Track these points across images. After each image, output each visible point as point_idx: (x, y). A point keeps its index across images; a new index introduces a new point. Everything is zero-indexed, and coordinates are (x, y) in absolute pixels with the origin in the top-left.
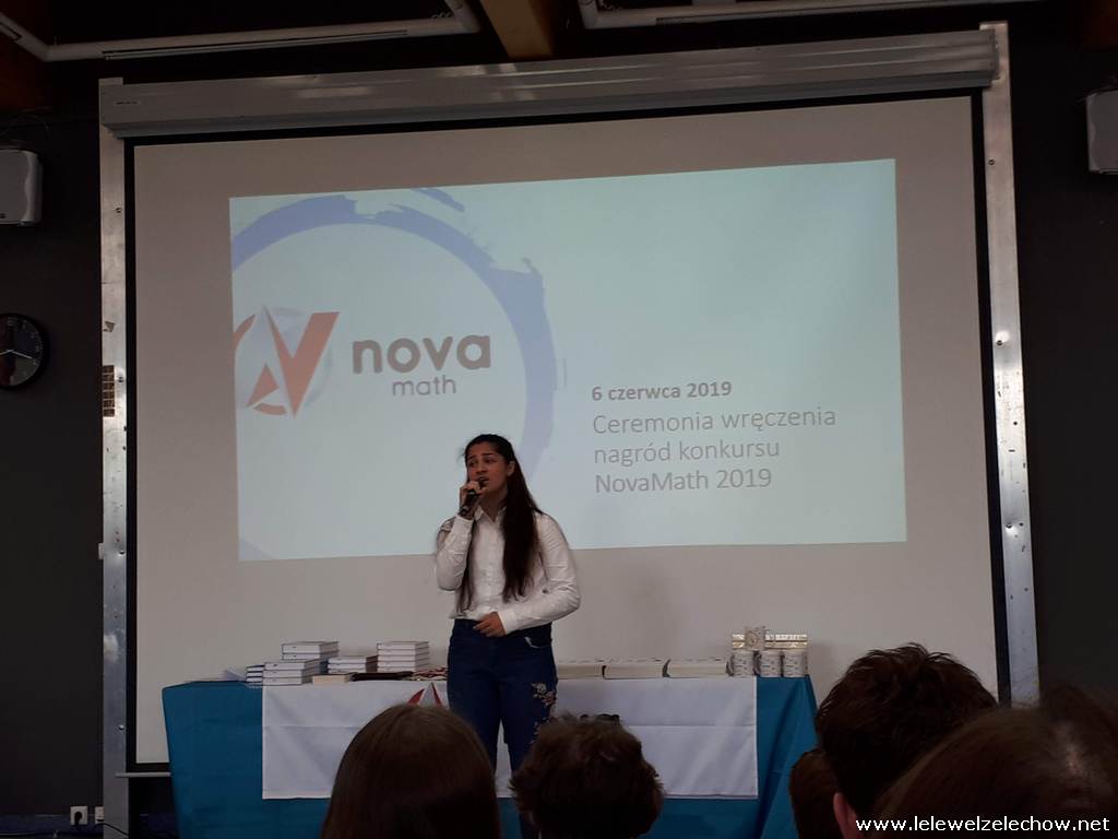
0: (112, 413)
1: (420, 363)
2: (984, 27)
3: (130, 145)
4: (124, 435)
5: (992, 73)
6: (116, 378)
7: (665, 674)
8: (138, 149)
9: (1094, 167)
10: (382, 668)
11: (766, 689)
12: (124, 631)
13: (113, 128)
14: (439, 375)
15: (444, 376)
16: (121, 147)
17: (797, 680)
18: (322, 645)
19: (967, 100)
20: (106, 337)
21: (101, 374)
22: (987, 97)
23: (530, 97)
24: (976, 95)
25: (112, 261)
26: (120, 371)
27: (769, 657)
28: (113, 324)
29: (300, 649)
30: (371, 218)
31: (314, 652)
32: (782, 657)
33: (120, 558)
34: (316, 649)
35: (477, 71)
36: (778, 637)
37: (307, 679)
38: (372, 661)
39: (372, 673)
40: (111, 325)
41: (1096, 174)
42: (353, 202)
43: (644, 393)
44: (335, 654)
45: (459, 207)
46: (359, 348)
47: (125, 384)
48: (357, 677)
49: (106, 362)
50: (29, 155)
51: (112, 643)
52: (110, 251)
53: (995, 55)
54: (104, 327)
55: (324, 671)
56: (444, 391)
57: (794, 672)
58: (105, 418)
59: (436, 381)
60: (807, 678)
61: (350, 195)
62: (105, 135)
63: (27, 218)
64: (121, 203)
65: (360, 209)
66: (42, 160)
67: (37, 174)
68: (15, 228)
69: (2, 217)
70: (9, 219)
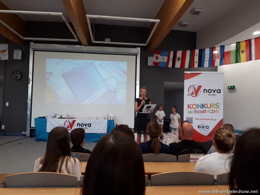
0: (30, 84)
2: (138, 48)
3: (34, 51)
4: (31, 87)
5: (138, 53)
7: (97, 119)
8: (35, 52)
9: (148, 65)
10: (62, 117)
11: (108, 121)
12: (30, 111)
13: (32, 49)
16: (33, 51)
17: (112, 120)
18: (55, 114)
19: (135, 56)
20: (30, 75)
21: (28, 79)
22: (137, 56)
23: (85, 50)
24: (136, 56)
26: (31, 79)
27: (109, 118)
29: (52, 114)
31: (54, 115)
32: (110, 118)
33: (30, 102)
34: (54, 114)
35: (79, 46)
36: (110, 115)
37: (53, 118)
38: (61, 116)
39: (61, 118)
40: (30, 73)
41: (148, 66)
44: (57, 115)
48: (59, 118)
49: (29, 78)
50: (20, 51)
51: (28, 112)
53: (139, 51)
55: (55, 117)
57: (112, 119)
58: (29, 85)
60: (113, 120)
62: (31, 49)
63: (20, 59)
64: (32, 58)
66: (22, 52)
67: (21, 53)
68: (18, 60)
69: (16, 58)
70: (17, 59)
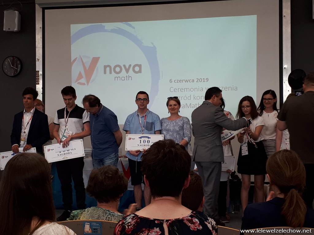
0: (39, 84)
1: (122, 72)
3: (44, 9)
4: (42, 90)
6: (40, 74)
8: (46, 11)
13: (39, 5)
14: (128, 75)
15: (129, 75)
16: (42, 9)
20: (37, 63)
21: (35, 73)
25: (39, 42)
26: (41, 73)
28: (39, 59)
30: (109, 30)
40: (38, 60)
42: (104, 26)
43: (184, 81)
45: (134, 28)
46: (105, 67)
47: (42, 76)
49: (37, 70)
50: (17, 12)
52: (38, 39)
54: (37, 60)
56: (129, 80)
58: (37, 85)
59: (127, 77)
61: (103, 24)
62: (37, 7)
63: (16, 29)
64: (41, 26)
65: (106, 28)
66: (20, 13)
67: (19, 17)
68: (13, 33)
69: (9, 29)
70: (11, 30)
